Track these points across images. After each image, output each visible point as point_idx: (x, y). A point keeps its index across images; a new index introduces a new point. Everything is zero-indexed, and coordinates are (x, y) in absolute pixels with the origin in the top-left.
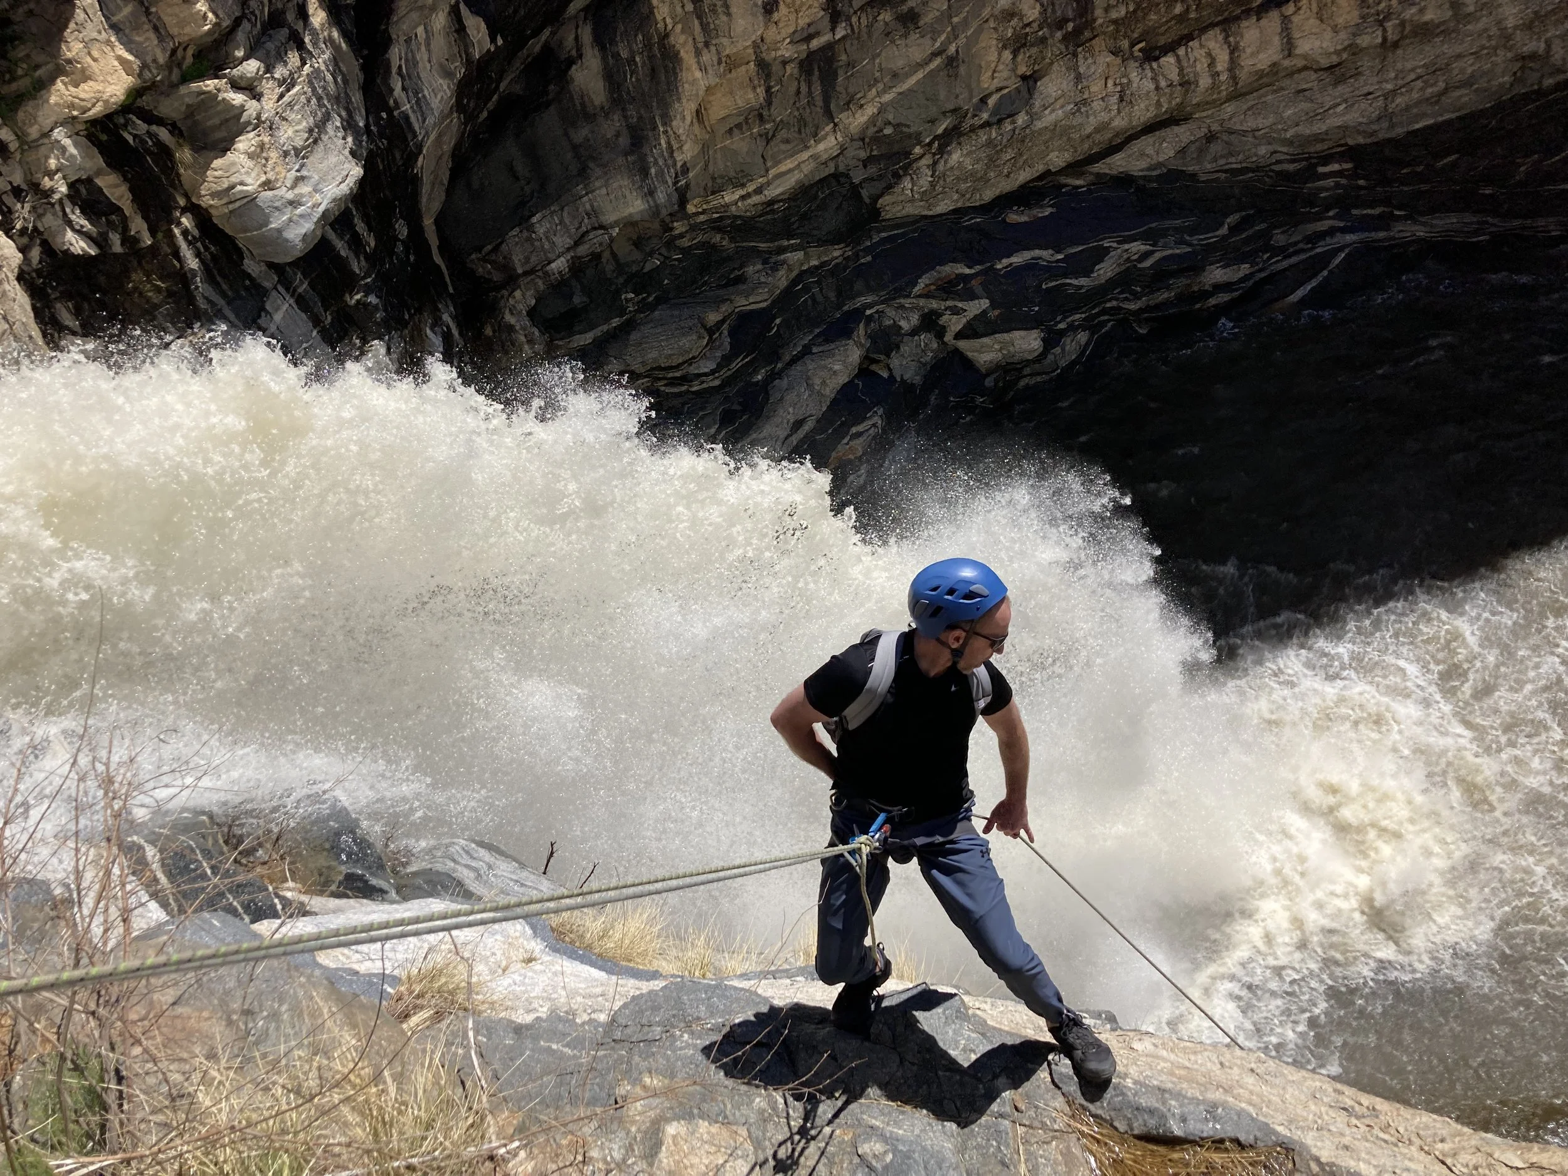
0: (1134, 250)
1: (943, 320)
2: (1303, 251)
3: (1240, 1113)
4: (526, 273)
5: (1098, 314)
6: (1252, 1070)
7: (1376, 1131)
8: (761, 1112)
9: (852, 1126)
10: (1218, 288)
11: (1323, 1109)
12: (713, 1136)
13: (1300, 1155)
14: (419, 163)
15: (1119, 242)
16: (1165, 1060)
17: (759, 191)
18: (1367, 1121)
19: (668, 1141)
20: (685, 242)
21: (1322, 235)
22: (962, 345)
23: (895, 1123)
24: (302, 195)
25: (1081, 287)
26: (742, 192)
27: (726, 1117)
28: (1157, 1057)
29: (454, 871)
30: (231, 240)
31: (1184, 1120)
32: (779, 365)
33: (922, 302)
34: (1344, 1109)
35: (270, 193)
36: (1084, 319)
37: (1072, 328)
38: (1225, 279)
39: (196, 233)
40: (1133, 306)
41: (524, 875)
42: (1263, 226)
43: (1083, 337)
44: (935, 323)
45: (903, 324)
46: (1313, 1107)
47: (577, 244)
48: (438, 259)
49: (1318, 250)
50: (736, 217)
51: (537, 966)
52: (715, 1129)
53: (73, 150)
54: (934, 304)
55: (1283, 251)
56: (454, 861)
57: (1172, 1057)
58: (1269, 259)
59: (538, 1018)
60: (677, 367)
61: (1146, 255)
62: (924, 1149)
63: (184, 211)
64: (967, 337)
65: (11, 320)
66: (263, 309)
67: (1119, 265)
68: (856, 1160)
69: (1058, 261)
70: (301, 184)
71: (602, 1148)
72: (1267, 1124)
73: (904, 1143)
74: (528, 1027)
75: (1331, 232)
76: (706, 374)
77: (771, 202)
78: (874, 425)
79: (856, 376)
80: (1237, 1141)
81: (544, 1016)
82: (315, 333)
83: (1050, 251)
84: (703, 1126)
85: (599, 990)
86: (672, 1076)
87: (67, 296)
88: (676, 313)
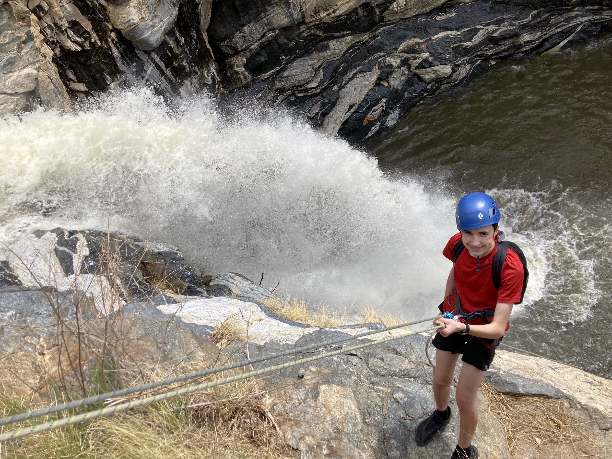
0: (490, 29)
1: (410, 62)
2: (564, 25)
3: (548, 385)
4: (243, 50)
5: (475, 57)
6: (550, 367)
7: (602, 391)
8: (355, 381)
9: (391, 387)
10: (526, 43)
11: (580, 383)
12: (338, 390)
13: (573, 401)
14: (200, 8)
15: (484, 26)
16: (515, 363)
17: (334, 12)
18: (598, 387)
19: (322, 392)
20: (305, 34)
21: (573, 18)
22: (418, 71)
23: (408, 386)
24: (155, 23)
25: (468, 46)
26: (328, 12)
27: (342, 383)
28: (511, 361)
29: (227, 284)
30: (130, 42)
31: (524, 386)
32: (343, 83)
33: (401, 55)
34: (589, 382)
35: (143, 23)
36: (469, 59)
37: (464, 63)
38: (530, 39)
39: (116, 40)
40: (489, 53)
41: (253, 286)
42: (547, 15)
43: (468, 66)
44: (407, 63)
45: (394, 63)
46: (576, 382)
47: (262, 37)
48: (208, 46)
49: (571, 25)
50: (325, 23)
51: (262, 322)
52: (339, 388)
53: (69, 9)
54: (407, 55)
55: (555, 26)
56: (227, 281)
57: (517, 361)
58: (549, 30)
59: (266, 343)
60: (302, 86)
61: (495, 31)
62: (419, 396)
63: (112, 31)
64: (420, 68)
65: (51, 78)
66: (143, 69)
67: (484, 36)
68: (393, 400)
69: (457, 35)
70: (155, 18)
71: (297, 394)
72: (559, 389)
73: (411, 394)
74: (263, 347)
75: (576, 17)
76: (314, 88)
77: (339, 16)
78: (382, 106)
79: (375, 86)
80: (547, 395)
81: (268, 342)
82: (163, 78)
83: (455, 31)
84: (334, 386)
85: (288, 332)
86: (320, 366)
87: (71, 67)
88: (302, 63)
